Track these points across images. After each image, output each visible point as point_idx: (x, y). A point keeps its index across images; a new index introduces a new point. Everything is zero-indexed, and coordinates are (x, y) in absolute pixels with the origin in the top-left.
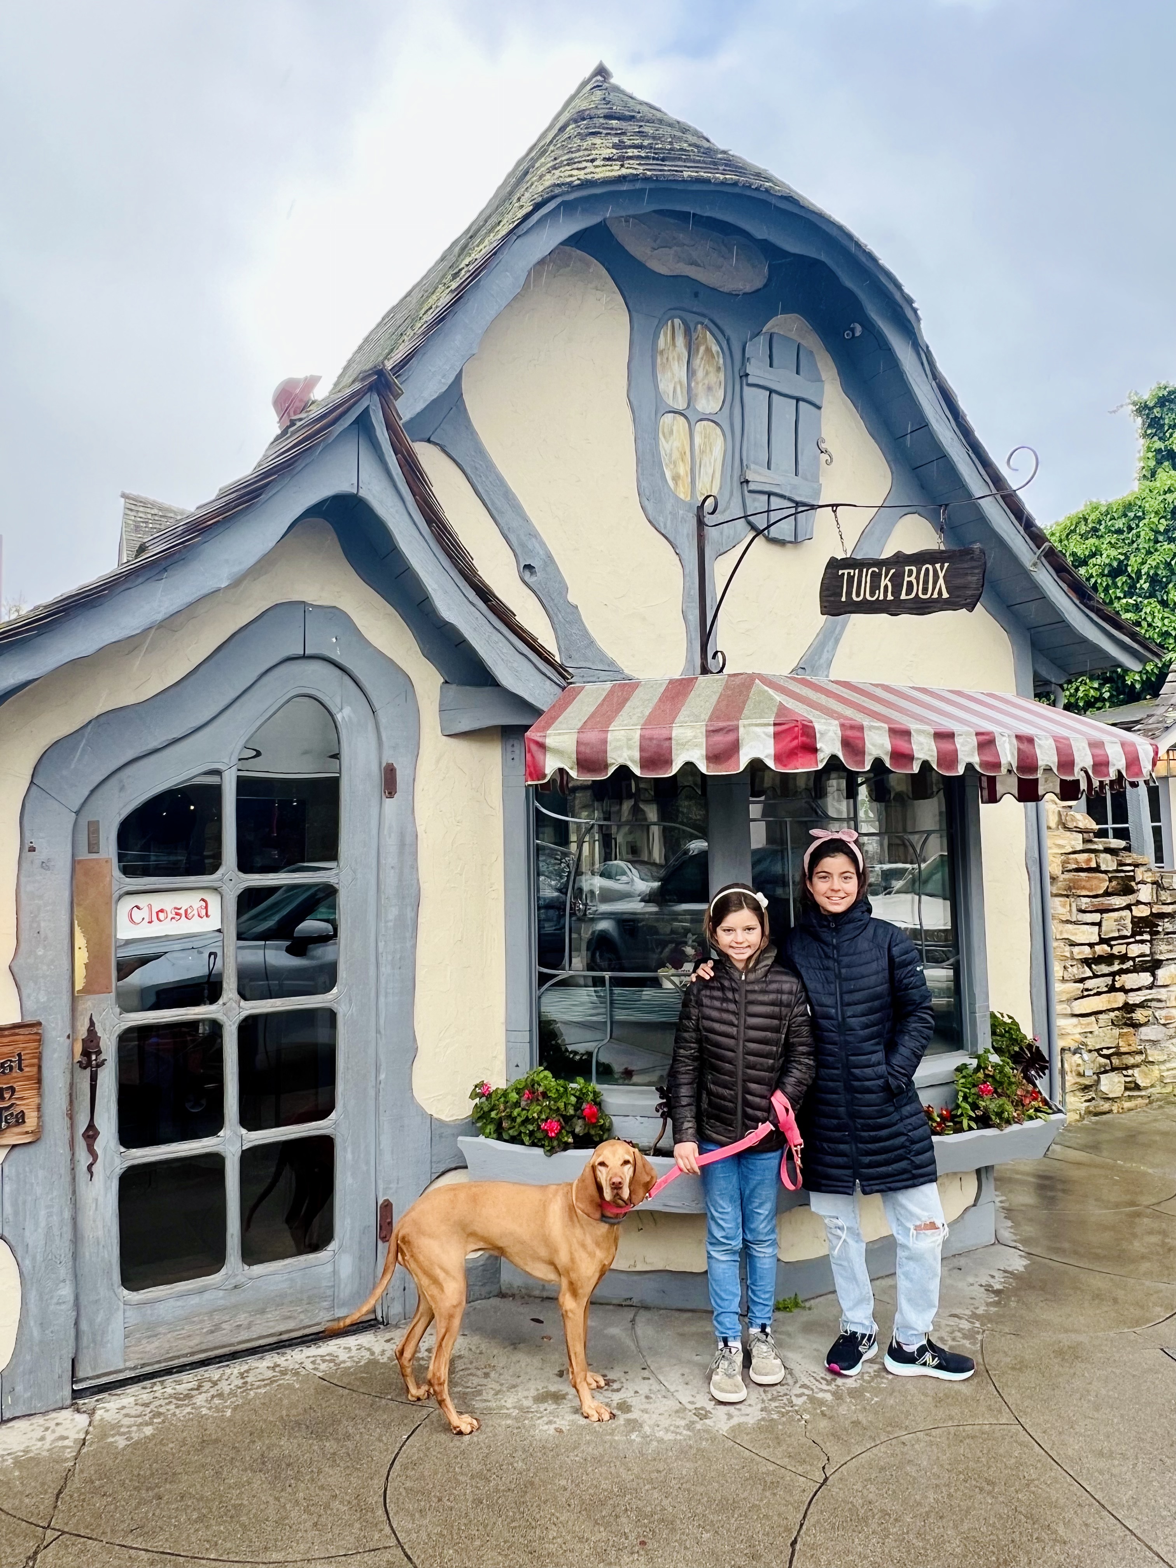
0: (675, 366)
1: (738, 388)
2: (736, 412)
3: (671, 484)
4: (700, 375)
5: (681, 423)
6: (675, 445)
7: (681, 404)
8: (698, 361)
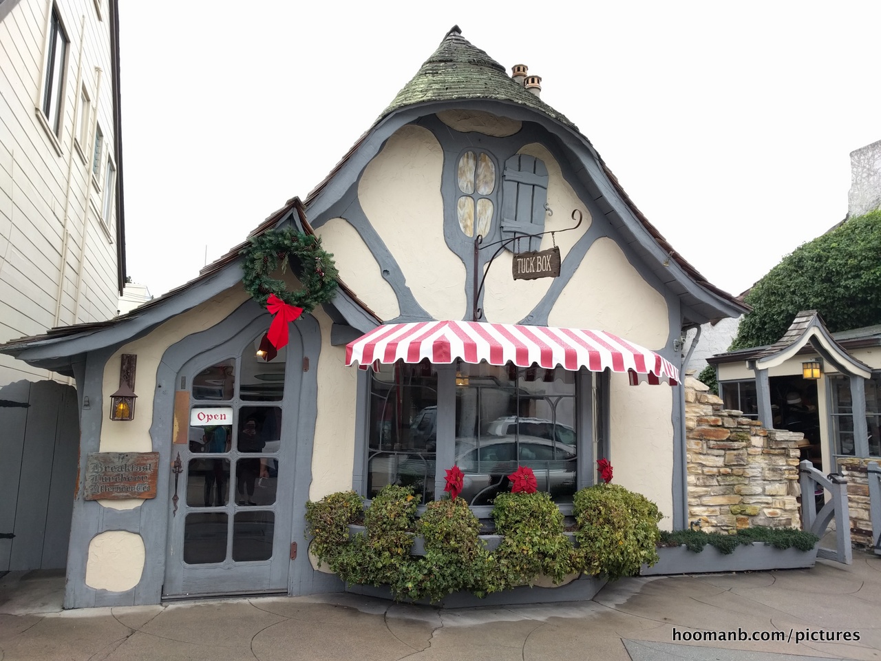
0: (468, 174)
1: (501, 182)
2: (500, 193)
3: (463, 230)
4: (481, 177)
5: (470, 201)
6: (466, 211)
7: (470, 192)
8: (481, 170)
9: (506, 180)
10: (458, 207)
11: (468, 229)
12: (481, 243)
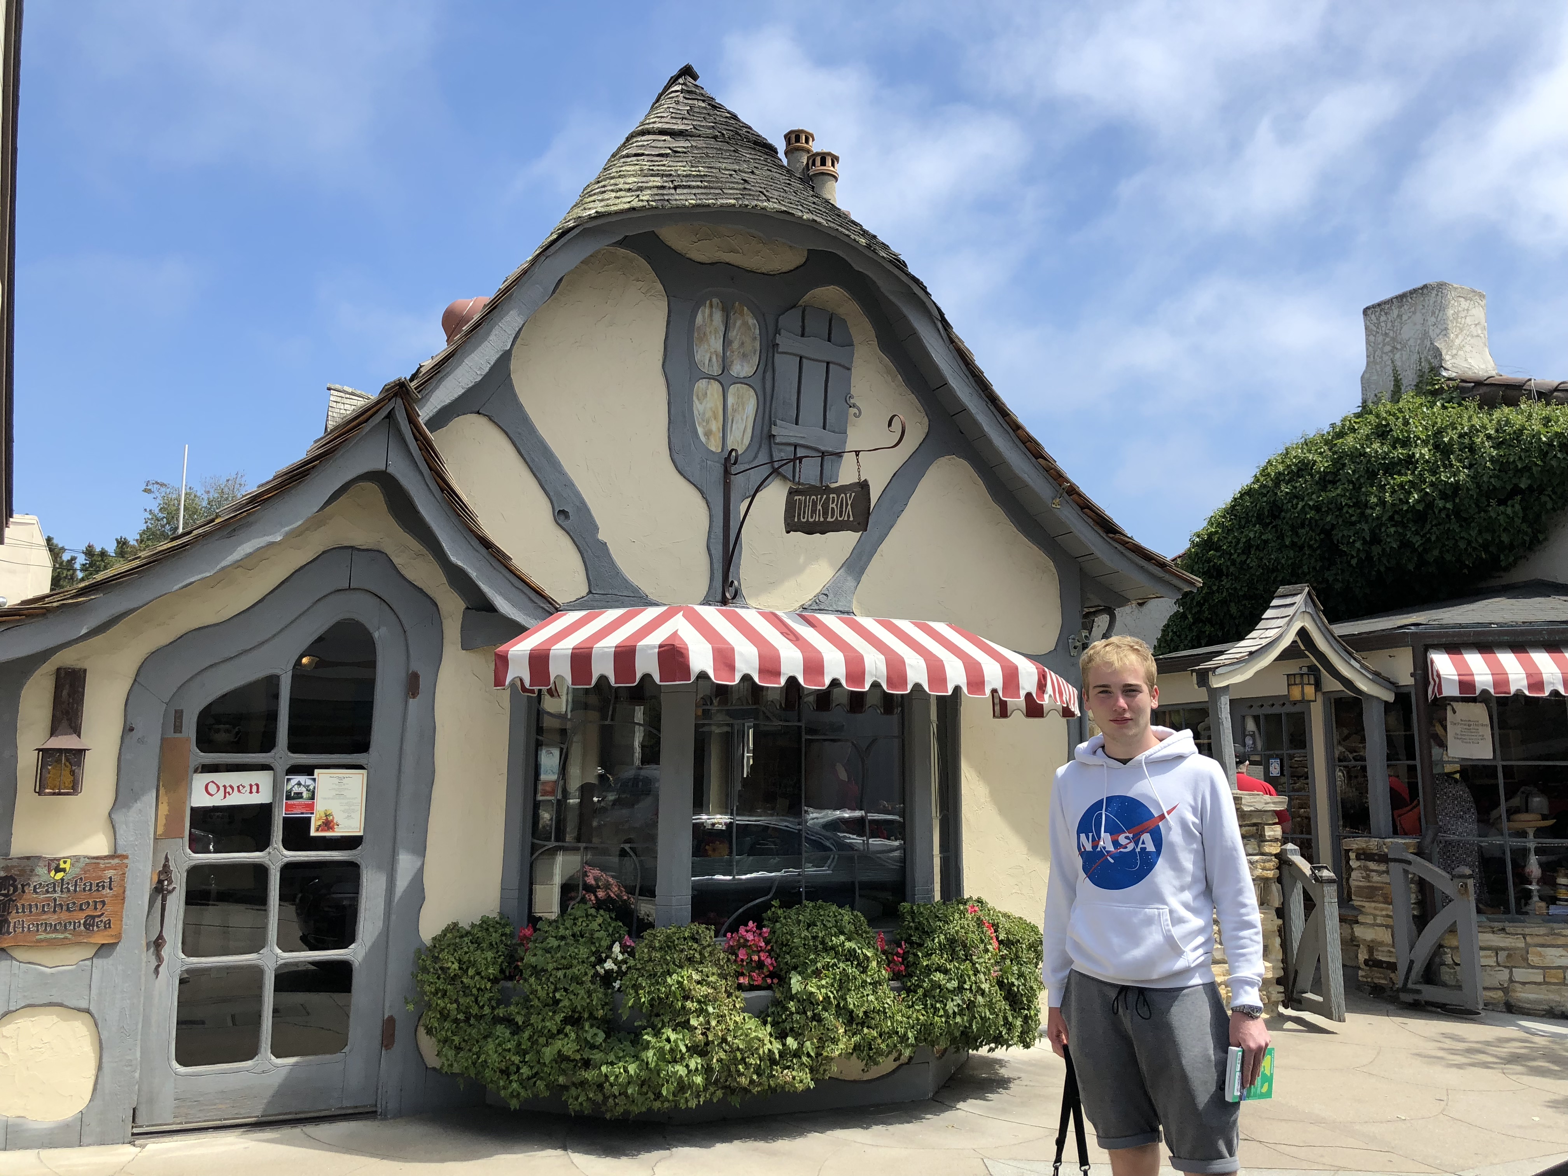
0: (712, 340)
1: (770, 355)
2: (769, 375)
3: (703, 439)
4: (735, 345)
5: (715, 387)
6: (709, 406)
7: (716, 370)
8: (735, 333)
9: (778, 353)
10: (695, 398)
11: (712, 439)
12: (735, 463)
